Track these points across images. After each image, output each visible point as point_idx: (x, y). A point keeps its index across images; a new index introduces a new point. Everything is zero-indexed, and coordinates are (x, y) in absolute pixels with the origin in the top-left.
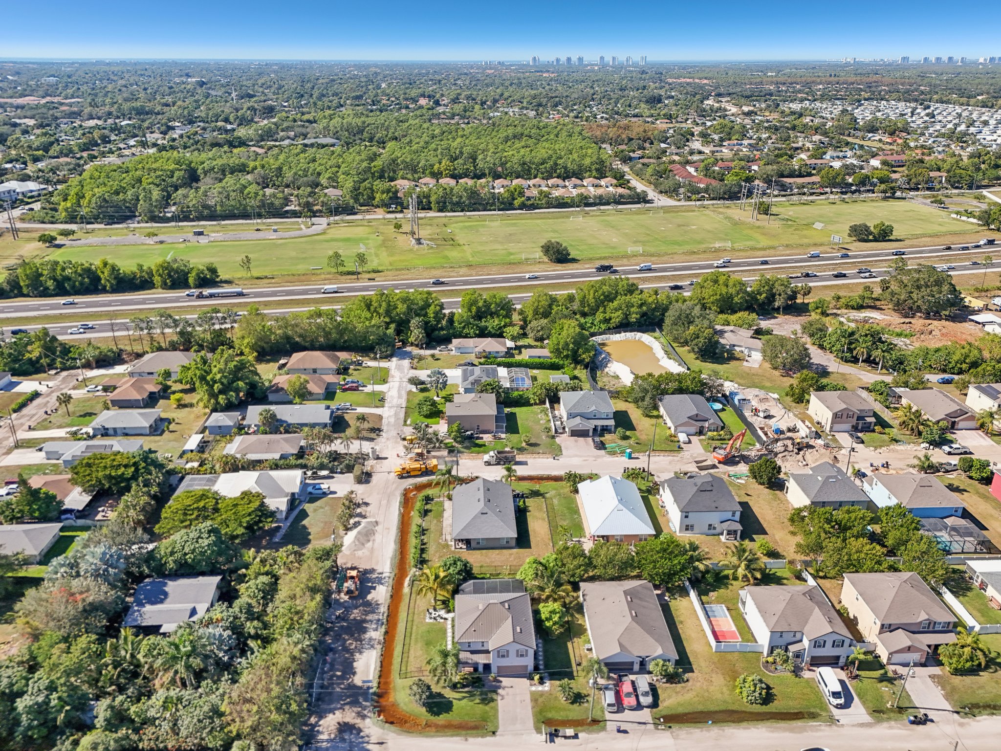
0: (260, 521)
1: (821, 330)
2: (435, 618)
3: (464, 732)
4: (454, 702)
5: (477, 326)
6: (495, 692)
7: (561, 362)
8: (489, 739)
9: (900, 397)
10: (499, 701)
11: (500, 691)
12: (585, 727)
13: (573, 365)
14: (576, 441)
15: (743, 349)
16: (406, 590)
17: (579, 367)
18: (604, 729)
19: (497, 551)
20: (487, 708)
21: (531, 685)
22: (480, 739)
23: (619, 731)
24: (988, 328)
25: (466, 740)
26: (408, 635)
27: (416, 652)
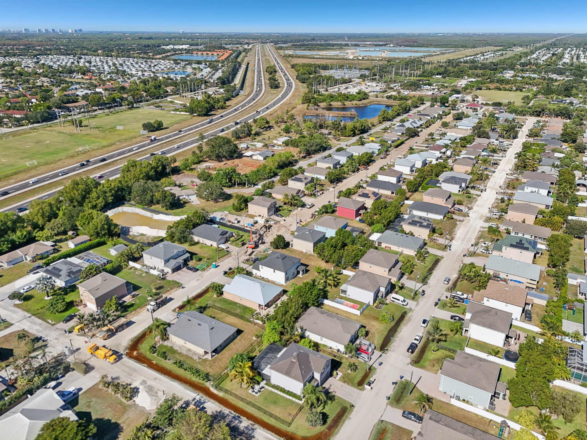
0: (87, 433)
1: (209, 176)
2: (259, 391)
3: (344, 417)
4: (324, 411)
5: (8, 241)
6: (329, 393)
7: (102, 240)
8: (355, 409)
9: (271, 194)
10: (336, 394)
11: (330, 391)
12: (370, 374)
13: (110, 239)
14: (179, 274)
15: (184, 197)
16: (221, 394)
17: (115, 238)
18: (375, 369)
19: (232, 344)
20: (336, 401)
21: (335, 378)
22: (353, 413)
23: (380, 365)
24: (254, 157)
25: (350, 418)
26: (259, 409)
27: (276, 411)
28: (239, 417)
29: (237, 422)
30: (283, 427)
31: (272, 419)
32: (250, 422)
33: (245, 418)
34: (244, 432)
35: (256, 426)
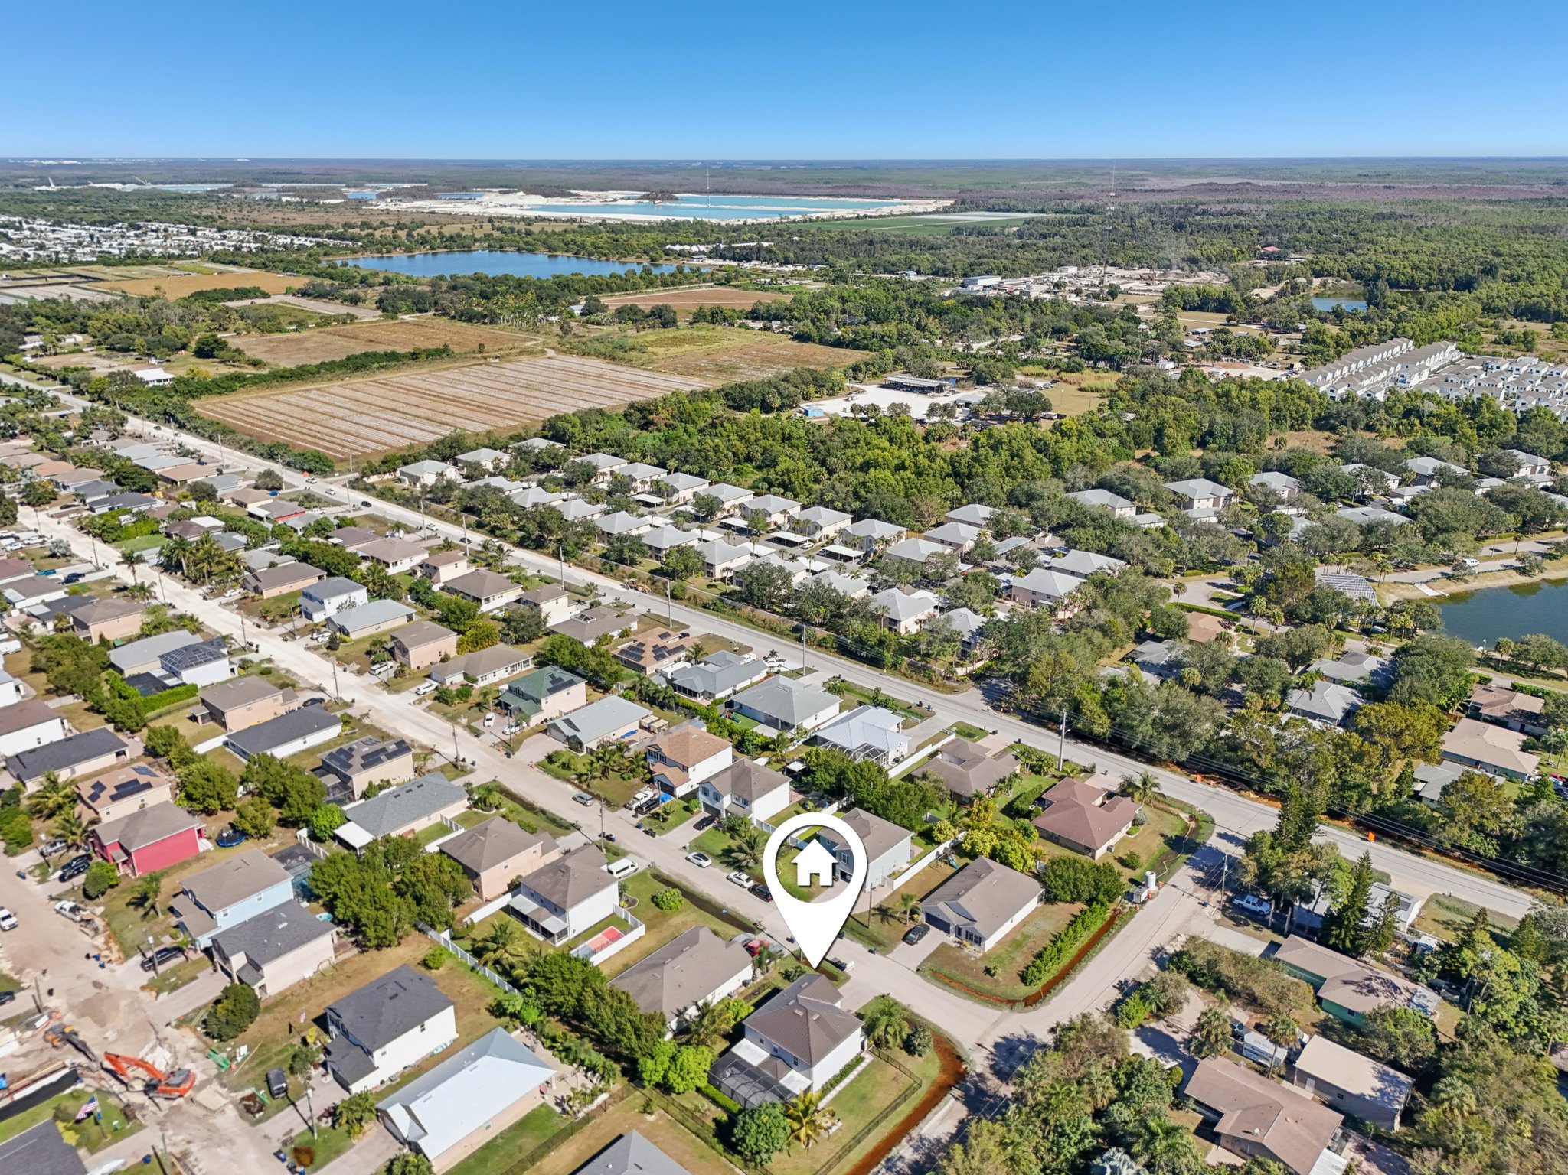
8: (891, 994)
22: (899, 1000)
26: (875, 1123)
27: (882, 1098)
28: (889, 1160)
29: (900, 1164)
30: (920, 1095)
31: (899, 1109)
32: (904, 1141)
33: (894, 1150)
34: (928, 1155)
35: (914, 1133)
